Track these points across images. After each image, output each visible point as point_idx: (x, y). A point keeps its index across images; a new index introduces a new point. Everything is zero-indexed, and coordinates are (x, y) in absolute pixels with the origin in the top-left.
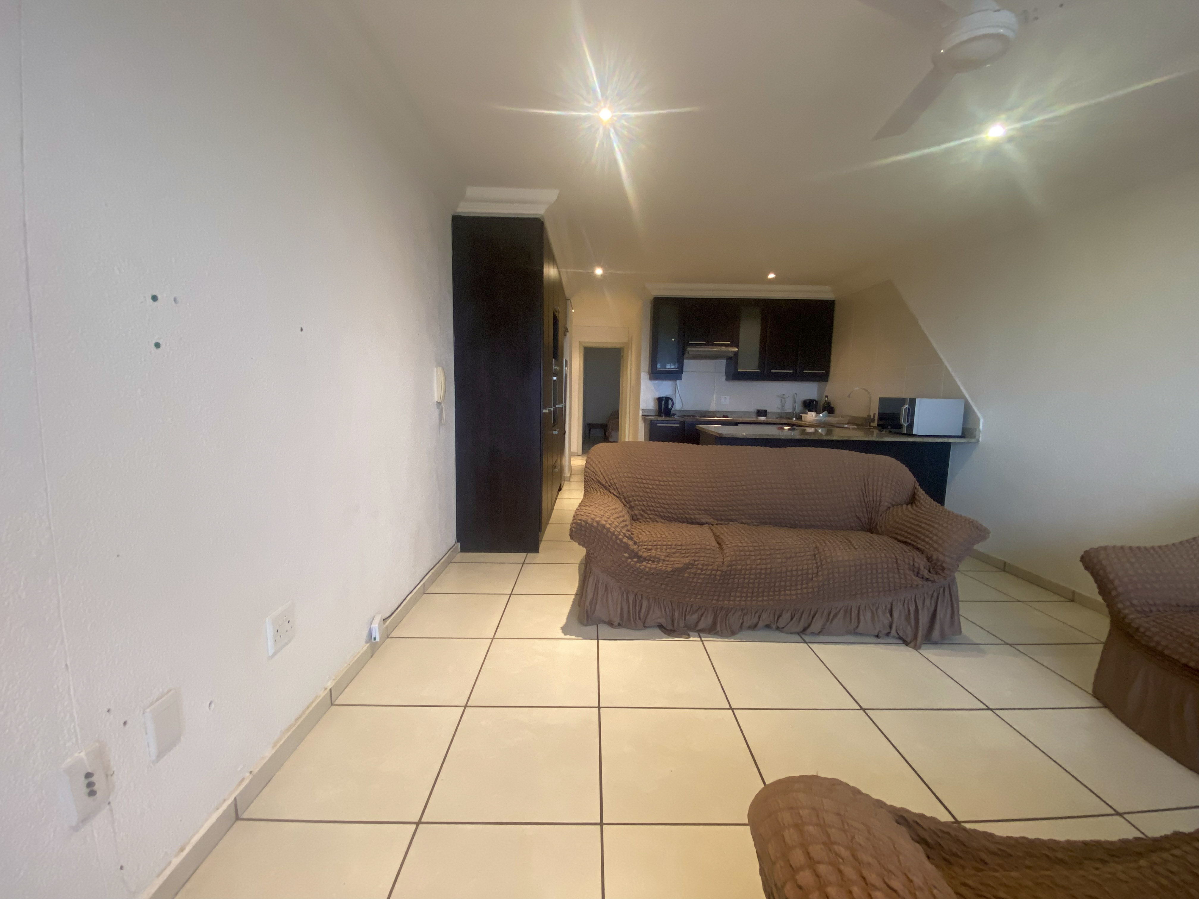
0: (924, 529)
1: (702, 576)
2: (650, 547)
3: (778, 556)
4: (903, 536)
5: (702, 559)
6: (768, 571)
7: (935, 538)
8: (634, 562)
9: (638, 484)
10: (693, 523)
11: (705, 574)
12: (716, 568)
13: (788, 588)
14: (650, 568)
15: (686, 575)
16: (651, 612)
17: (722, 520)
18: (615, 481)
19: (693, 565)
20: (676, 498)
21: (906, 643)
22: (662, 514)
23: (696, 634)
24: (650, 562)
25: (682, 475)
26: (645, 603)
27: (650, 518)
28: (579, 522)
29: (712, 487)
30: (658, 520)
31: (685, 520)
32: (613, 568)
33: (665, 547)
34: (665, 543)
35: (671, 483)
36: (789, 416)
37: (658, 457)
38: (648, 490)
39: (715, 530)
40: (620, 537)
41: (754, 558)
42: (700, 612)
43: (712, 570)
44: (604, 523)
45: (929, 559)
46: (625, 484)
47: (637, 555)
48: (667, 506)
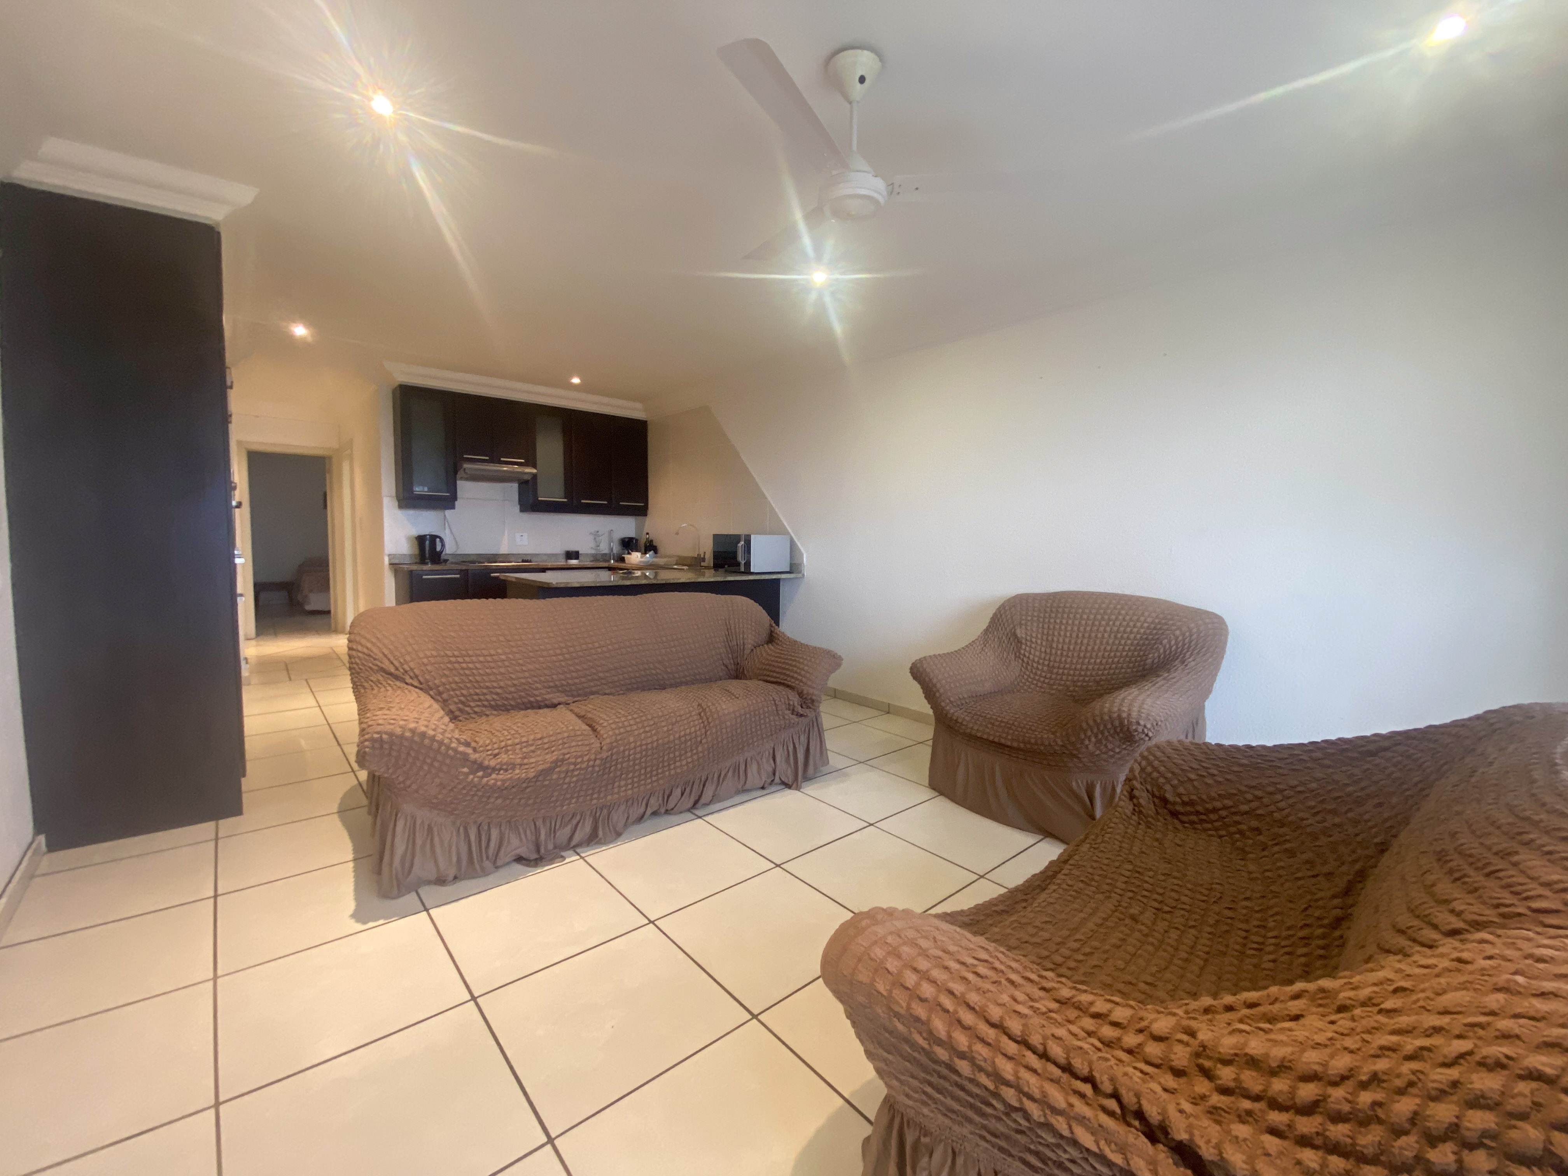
0: (791, 665)
1: (576, 773)
2: (496, 751)
3: (663, 724)
4: (772, 677)
5: (573, 750)
6: (655, 744)
7: (803, 673)
8: (478, 777)
9: (449, 665)
10: (540, 708)
11: (580, 769)
12: (593, 757)
13: (678, 759)
14: (504, 781)
15: (555, 776)
16: (505, 844)
17: (579, 695)
18: (412, 665)
19: (563, 760)
20: (513, 676)
21: (788, 786)
22: (493, 703)
23: (571, 852)
24: (502, 772)
25: (519, 643)
26: (495, 834)
27: (476, 713)
28: (376, 736)
29: (562, 654)
30: (488, 713)
31: (529, 706)
32: (440, 796)
33: (518, 747)
34: (517, 741)
35: (503, 657)
36: (605, 557)
37: (477, 622)
38: (467, 672)
39: (576, 710)
40: (453, 745)
41: (636, 732)
42: (574, 822)
43: (589, 761)
44: (423, 729)
45: (800, 694)
46: (429, 668)
47: (481, 767)
48: (499, 691)
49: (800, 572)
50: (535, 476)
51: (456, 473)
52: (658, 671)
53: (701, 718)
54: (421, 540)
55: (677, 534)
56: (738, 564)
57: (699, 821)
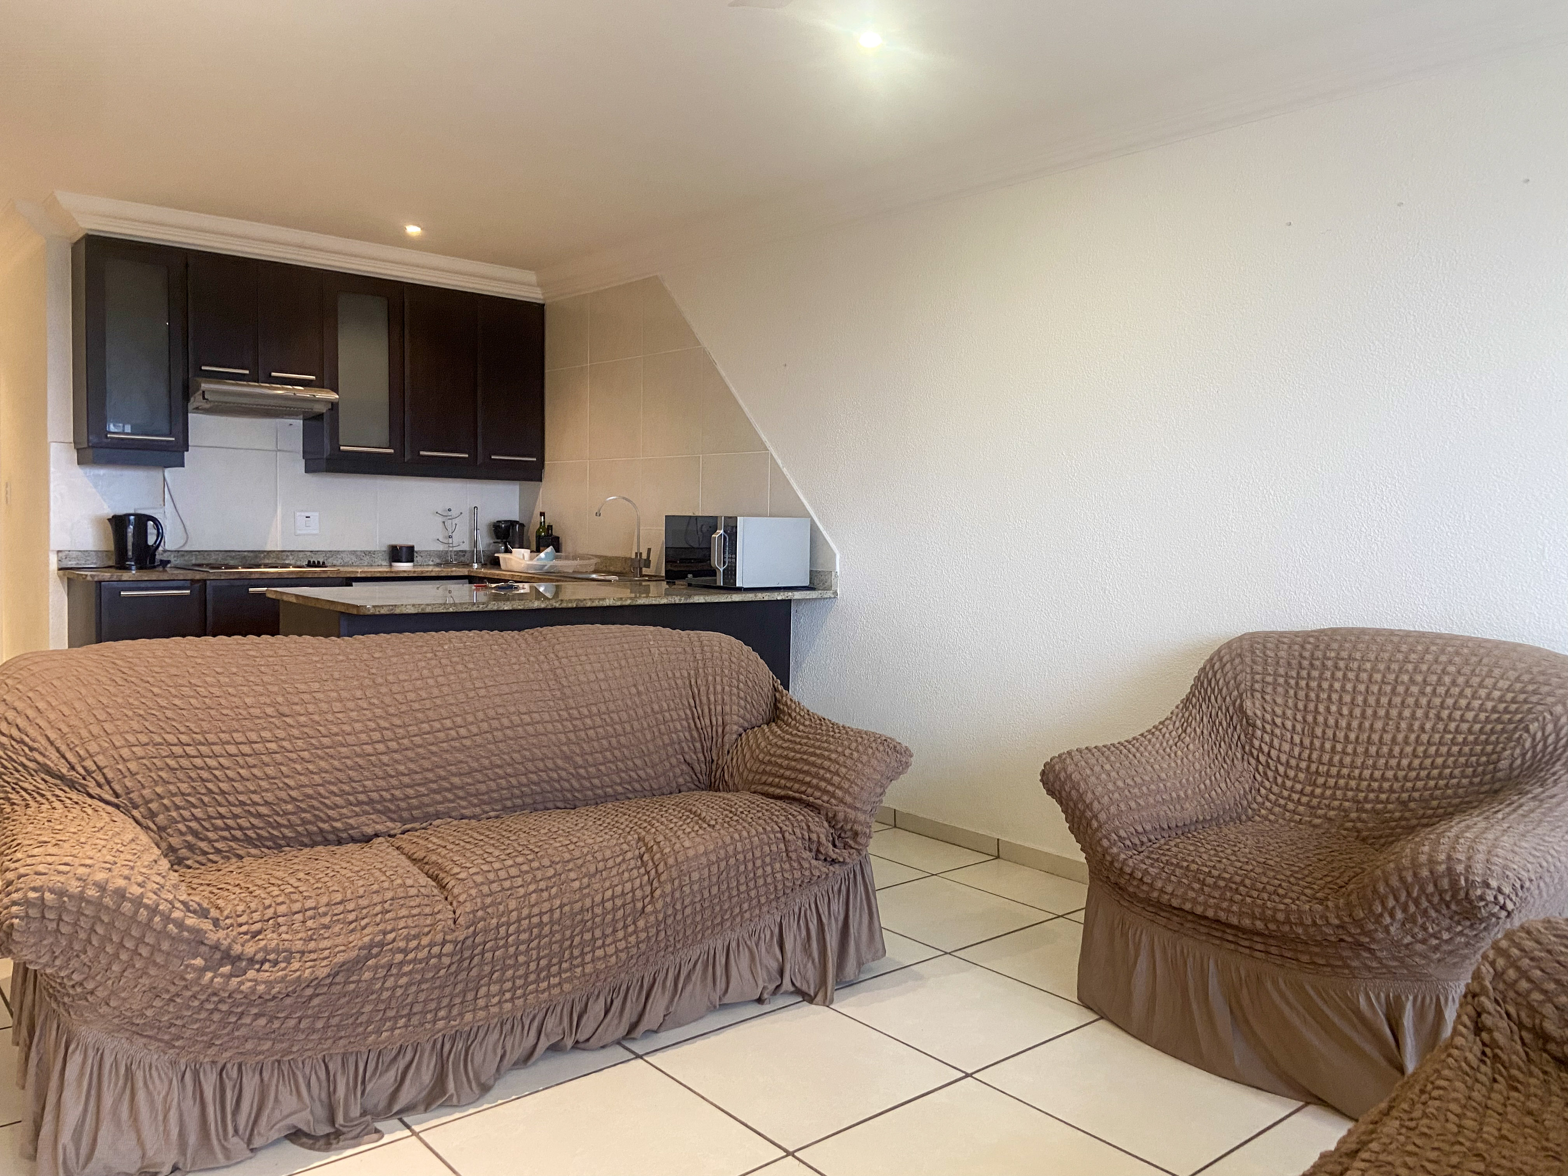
0: (813, 764)
1: (406, 969)
2: (258, 926)
3: (573, 875)
4: (778, 786)
5: (402, 924)
6: (557, 915)
8: (222, 975)
9: (172, 763)
10: (340, 842)
11: (414, 961)
12: (439, 937)
14: (270, 984)
15: (367, 975)
16: (270, 1103)
17: (414, 819)
18: (101, 760)
19: (382, 945)
20: (291, 783)
21: (809, 998)
22: (250, 833)
23: (395, 1122)
24: (267, 966)
25: (302, 719)
26: (250, 1085)
27: (218, 851)
28: (32, 895)
29: (383, 741)
30: (241, 852)
31: (319, 839)
32: (149, 1013)
33: (299, 917)
34: (297, 907)
35: (273, 746)
37: (224, 680)
38: (205, 775)
39: (407, 847)
40: (176, 914)
41: (522, 891)
42: (402, 1063)
43: (431, 945)
44: (121, 883)
46: (133, 766)
47: (228, 957)
48: (263, 810)
49: (829, 588)
50: (334, 406)
51: (186, 397)
52: (563, 774)
53: (644, 864)
54: (118, 522)
55: (598, 514)
56: (713, 572)
57: (640, 1061)
